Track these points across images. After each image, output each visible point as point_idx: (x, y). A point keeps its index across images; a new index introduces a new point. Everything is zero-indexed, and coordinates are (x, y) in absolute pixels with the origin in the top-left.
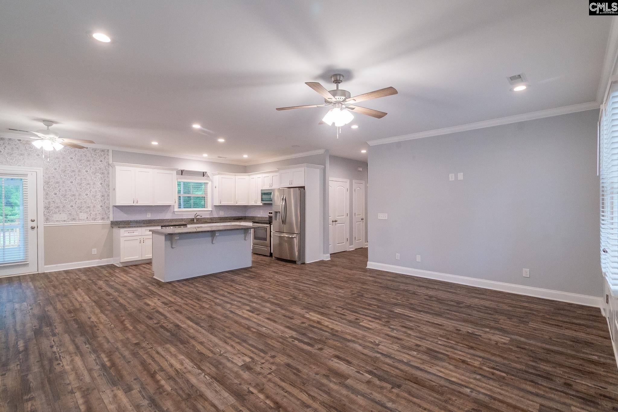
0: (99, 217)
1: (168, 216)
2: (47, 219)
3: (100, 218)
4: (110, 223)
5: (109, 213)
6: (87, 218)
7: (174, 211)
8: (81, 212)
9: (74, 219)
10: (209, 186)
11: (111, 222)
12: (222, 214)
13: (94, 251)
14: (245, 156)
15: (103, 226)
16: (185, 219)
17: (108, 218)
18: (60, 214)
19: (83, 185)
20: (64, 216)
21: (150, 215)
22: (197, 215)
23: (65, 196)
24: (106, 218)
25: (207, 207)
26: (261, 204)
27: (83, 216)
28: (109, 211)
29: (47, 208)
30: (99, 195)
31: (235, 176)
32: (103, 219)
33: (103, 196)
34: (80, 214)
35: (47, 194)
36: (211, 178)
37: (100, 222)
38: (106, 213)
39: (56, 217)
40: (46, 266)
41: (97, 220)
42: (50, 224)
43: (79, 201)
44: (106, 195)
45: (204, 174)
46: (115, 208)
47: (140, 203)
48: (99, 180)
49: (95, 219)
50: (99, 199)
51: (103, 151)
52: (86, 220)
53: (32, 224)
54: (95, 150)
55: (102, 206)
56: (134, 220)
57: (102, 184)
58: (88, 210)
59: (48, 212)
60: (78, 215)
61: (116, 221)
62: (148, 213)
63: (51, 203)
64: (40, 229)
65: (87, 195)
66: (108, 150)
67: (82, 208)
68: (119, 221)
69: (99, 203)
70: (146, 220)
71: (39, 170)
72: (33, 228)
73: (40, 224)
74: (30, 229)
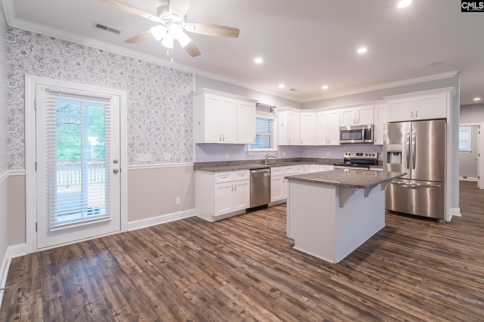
0: (183, 157)
1: (242, 157)
2: (131, 160)
3: (183, 159)
4: (193, 165)
5: (192, 153)
6: (172, 159)
7: (248, 152)
8: (165, 151)
9: (158, 160)
10: (275, 123)
11: (195, 163)
12: (284, 155)
13: (178, 200)
14: (325, 87)
15: (186, 169)
16: (257, 160)
17: (191, 158)
18: (145, 153)
19: (167, 116)
20: (149, 156)
21: (228, 155)
22: (268, 156)
23: (149, 130)
24: (189, 158)
25: (272, 147)
26: (339, 144)
27: (167, 156)
28: (192, 151)
29: (131, 145)
30: (183, 129)
31: (300, 112)
32: (186, 159)
33: (186, 131)
34: (164, 153)
35: (131, 126)
36: (277, 114)
37: (183, 164)
38: (189, 153)
39: (141, 157)
40: (129, 223)
41: (180, 161)
42: (135, 166)
43: (163, 137)
44: (189, 130)
45: (271, 110)
46: (197, 146)
47: (226, 141)
48: (182, 111)
49: (178, 161)
50: (183, 135)
51: (187, 75)
52: (170, 161)
53: (116, 167)
54: (179, 73)
55: (185, 144)
56: (215, 162)
57: (185, 116)
58: (172, 148)
59: (133, 150)
60: (162, 155)
61: (199, 163)
62: (226, 153)
63: (136, 138)
64: (125, 174)
65: (171, 129)
66: (192, 75)
67: (167, 146)
68: (202, 163)
69: (182, 139)
70: (225, 162)
71: (123, 93)
72: (116, 172)
73: (123, 166)
74: (112, 173)
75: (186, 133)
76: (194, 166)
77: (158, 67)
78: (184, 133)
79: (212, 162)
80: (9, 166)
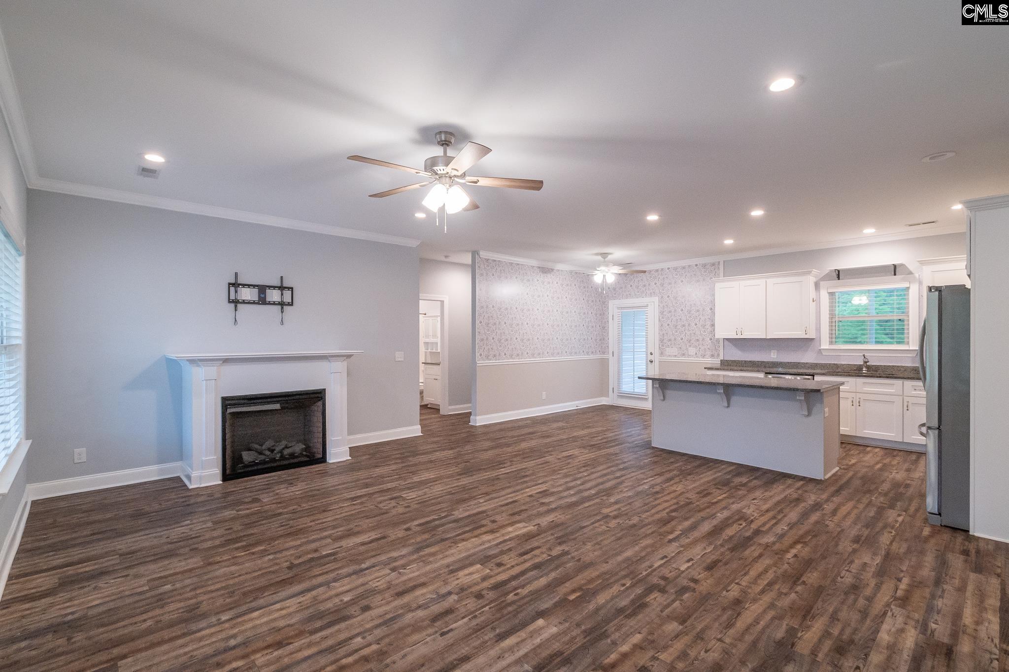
0: (709, 353)
1: (808, 357)
2: (662, 353)
3: (709, 355)
4: (719, 362)
5: (719, 349)
6: (696, 354)
7: (820, 350)
8: (690, 346)
9: (684, 355)
10: (910, 296)
11: (721, 360)
14: (956, 207)
16: (843, 365)
17: (718, 355)
18: (672, 347)
20: (675, 351)
21: (776, 354)
23: (675, 326)
24: (716, 354)
25: (906, 343)
27: (692, 351)
28: (719, 346)
29: (662, 341)
30: (709, 324)
32: (712, 356)
33: (712, 325)
34: (689, 348)
35: (662, 325)
37: (709, 360)
38: (716, 349)
39: (669, 351)
41: (705, 357)
42: (664, 358)
43: (688, 333)
45: (895, 270)
46: (726, 342)
47: (747, 335)
49: (704, 356)
50: (708, 330)
51: (713, 264)
52: (694, 356)
53: (651, 357)
54: (704, 266)
55: (711, 339)
57: (711, 309)
58: (697, 344)
59: (663, 345)
60: (687, 350)
61: (727, 360)
62: (773, 351)
63: (665, 335)
64: (656, 363)
65: (696, 324)
66: (718, 263)
67: (692, 342)
68: (731, 360)
69: (708, 334)
70: (768, 363)
71: (656, 299)
72: (652, 362)
73: (656, 358)
74: (649, 362)
75: (712, 328)
77: (684, 268)
78: (710, 328)
79: (745, 361)
80: (604, 353)
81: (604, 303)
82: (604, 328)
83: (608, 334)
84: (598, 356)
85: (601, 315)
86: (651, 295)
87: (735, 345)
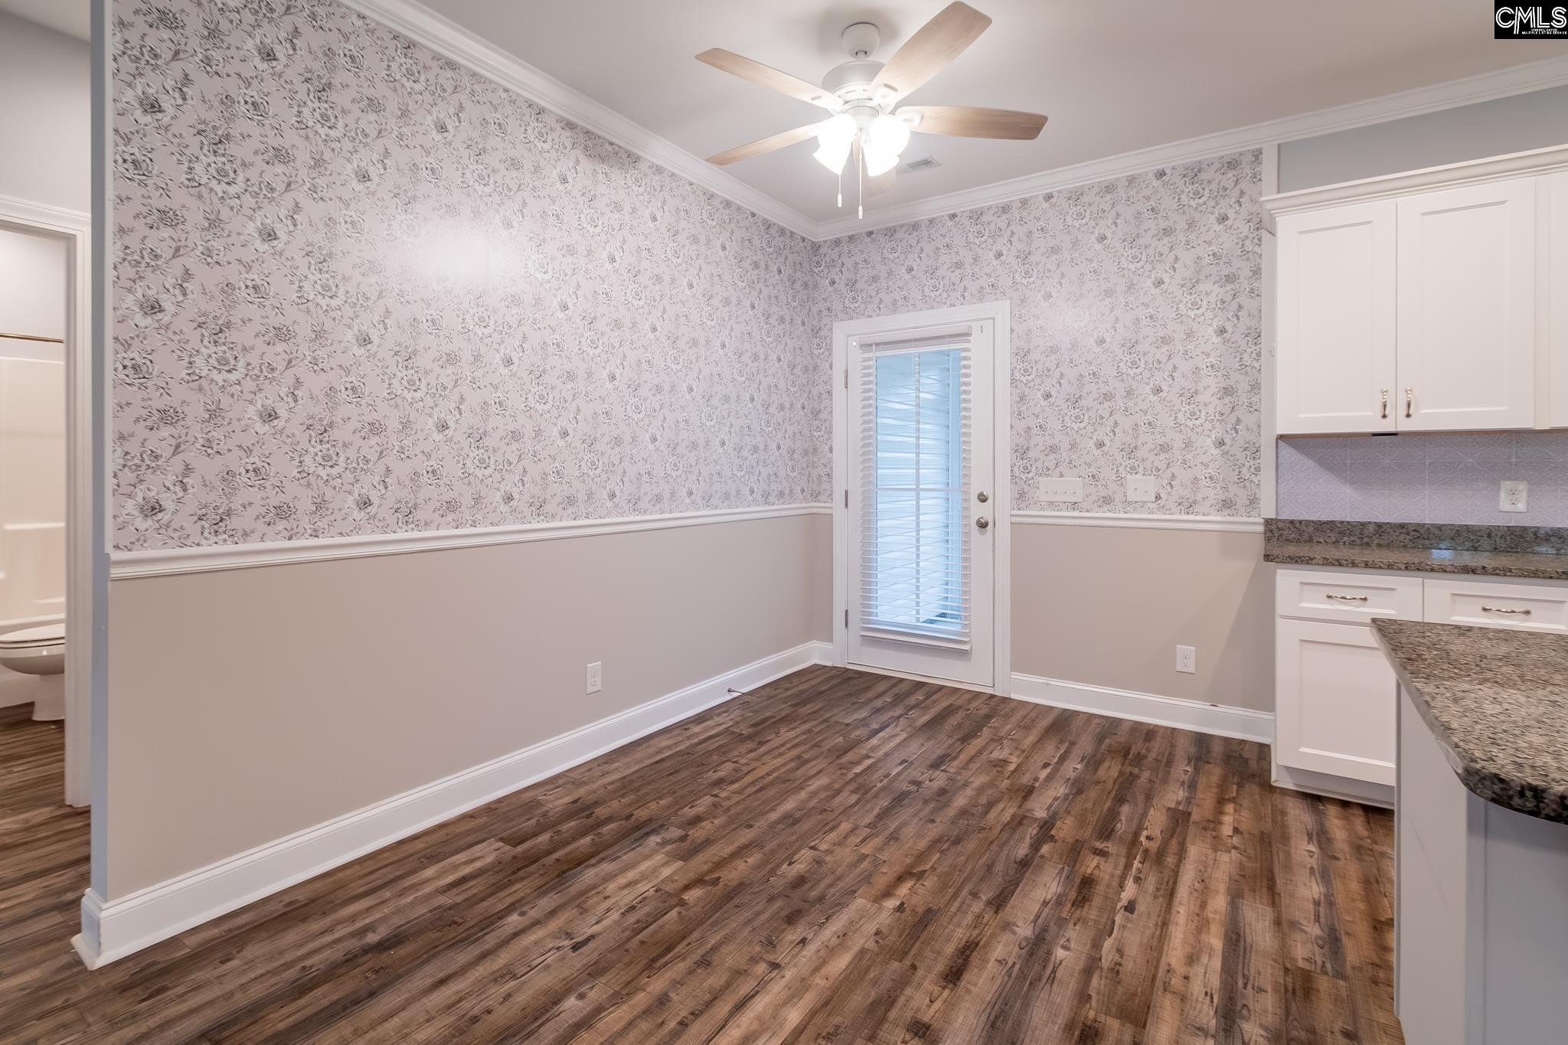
0: (1211, 494)
2: (1022, 495)
3: (1211, 501)
4: (1261, 529)
5: (1256, 479)
6: (1158, 497)
8: (1134, 470)
9: (1107, 500)
11: (1268, 522)
13: (1186, 657)
15: (1229, 540)
17: (1253, 501)
18: (1061, 475)
19: (1144, 346)
20: (1069, 486)
21: (1523, 496)
23: (1075, 401)
24: (1242, 499)
27: (1141, 486)
28: (1258, 469)
29: (1021, 452)
30: (1211, 384)
32: (1227, 504)
33: (1228, 391)
34: (1129, 477)
35: (1022, 398)
37: (1213, 519)
38: (1241, 479)
39: (1048, 488)
40: (1016, 676)
41: (1197, 508)
42: (1031, 514)
43: (1125, 423)
44: (1243, 387)
46: (1287, 451)
48: (1210, 314)
49: (1190, 507)
50: (1211, 409)
51: (1232, 164)
52: (1151, 506)
53: (980, 511)
54: (1193, 173)
55: (1222, 443)
56: (1402, 526)
57: (1222, 331)
58: (1161, 460)
59: (1025, 468)
60: (1122, 484)
61: (1292, 522)
63: (1035, 431)
64: (1003, 531)
65: (1158, 391)
66: (1257, 155)
67: (1140, 454)
68: (1308, 522)
69: (1208, 426)
71: (1001, 309)
72: (983, 525)
73: (1002, 510)
74: (974, 528)
75: (1227, 400)
76: (1265, 533)
77: (1110, 188)
78: (1215, 401)
79: (1379, 526)
80: (816, 496)
81: (816, 331)
82: (817, 414)
83: (830, 432)
84: (797, 507)
85: (806, 369)
86: (981, 295)
87: (1329, 465)
